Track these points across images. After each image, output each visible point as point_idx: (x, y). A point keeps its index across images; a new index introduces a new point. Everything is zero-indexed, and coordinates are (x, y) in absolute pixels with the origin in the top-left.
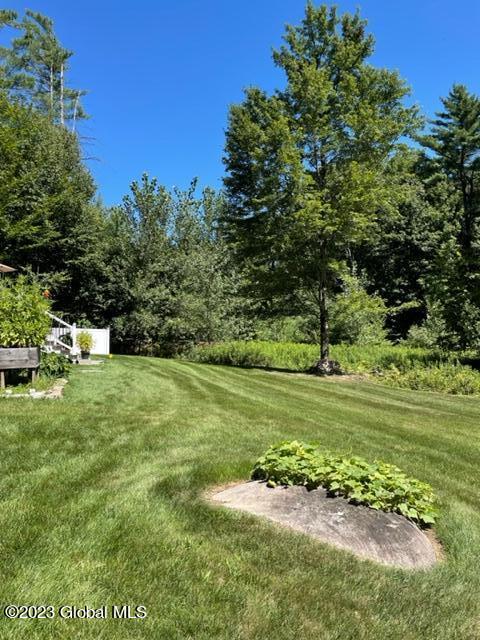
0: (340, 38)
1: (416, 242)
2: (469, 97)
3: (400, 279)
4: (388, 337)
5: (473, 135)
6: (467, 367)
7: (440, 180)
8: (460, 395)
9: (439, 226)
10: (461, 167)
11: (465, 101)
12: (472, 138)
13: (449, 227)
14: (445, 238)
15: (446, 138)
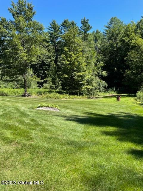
0: (27, 9)
1: (45, 61)
2: (56, 24)
3: (41, 71)
4: (38, 86)
5: (57, 34)
6: (58, 93)
7: (50, 45)
8: (57, 99)
9: (50, 58)
10: (55, 42)
11: (55, 25)
12: (57, 35)
13: (52, 58)
14: (51, 61)
15: (51, 34)
